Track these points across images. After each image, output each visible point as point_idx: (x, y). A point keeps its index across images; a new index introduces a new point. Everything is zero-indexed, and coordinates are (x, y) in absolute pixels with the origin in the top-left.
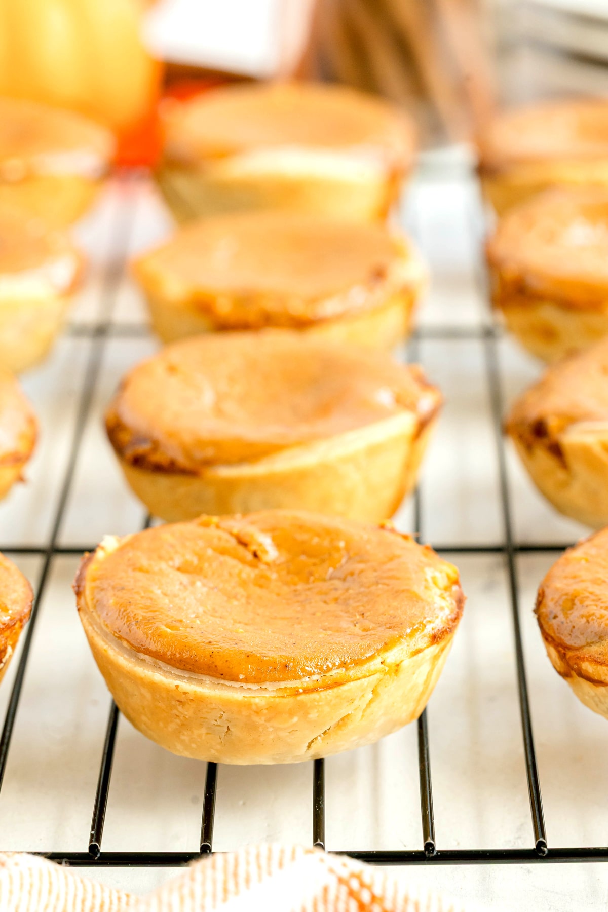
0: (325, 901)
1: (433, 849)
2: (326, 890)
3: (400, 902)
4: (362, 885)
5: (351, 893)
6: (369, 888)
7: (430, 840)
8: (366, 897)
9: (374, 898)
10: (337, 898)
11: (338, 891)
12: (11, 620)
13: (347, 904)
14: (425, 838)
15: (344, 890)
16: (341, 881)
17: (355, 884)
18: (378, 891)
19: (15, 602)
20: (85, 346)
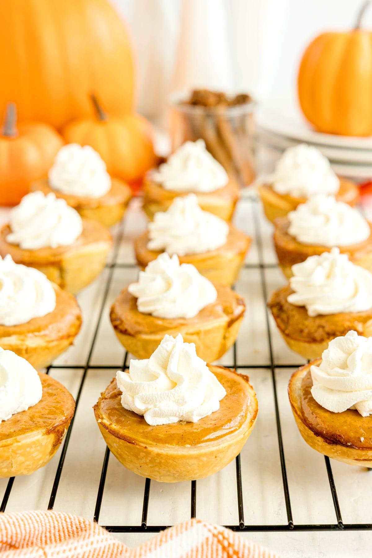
0: (207, 545)
1: (244, 526)
2: (207, 539)
3: (241, 547)
4: (224, 538)
5: (219, 541)
6: (227, 539)
7: (242, 522)
8: (226, 543)
9: (229, 544)
10: (213, 543)
11: (213, 540)
12: (66, 419)
13: (217, 546)
14: (240, 521)
15: (216, 539)
16: (214, 535)
17: (221, 537)
18: (231, 541)
19: (68, 409)
20: (107, 271)
